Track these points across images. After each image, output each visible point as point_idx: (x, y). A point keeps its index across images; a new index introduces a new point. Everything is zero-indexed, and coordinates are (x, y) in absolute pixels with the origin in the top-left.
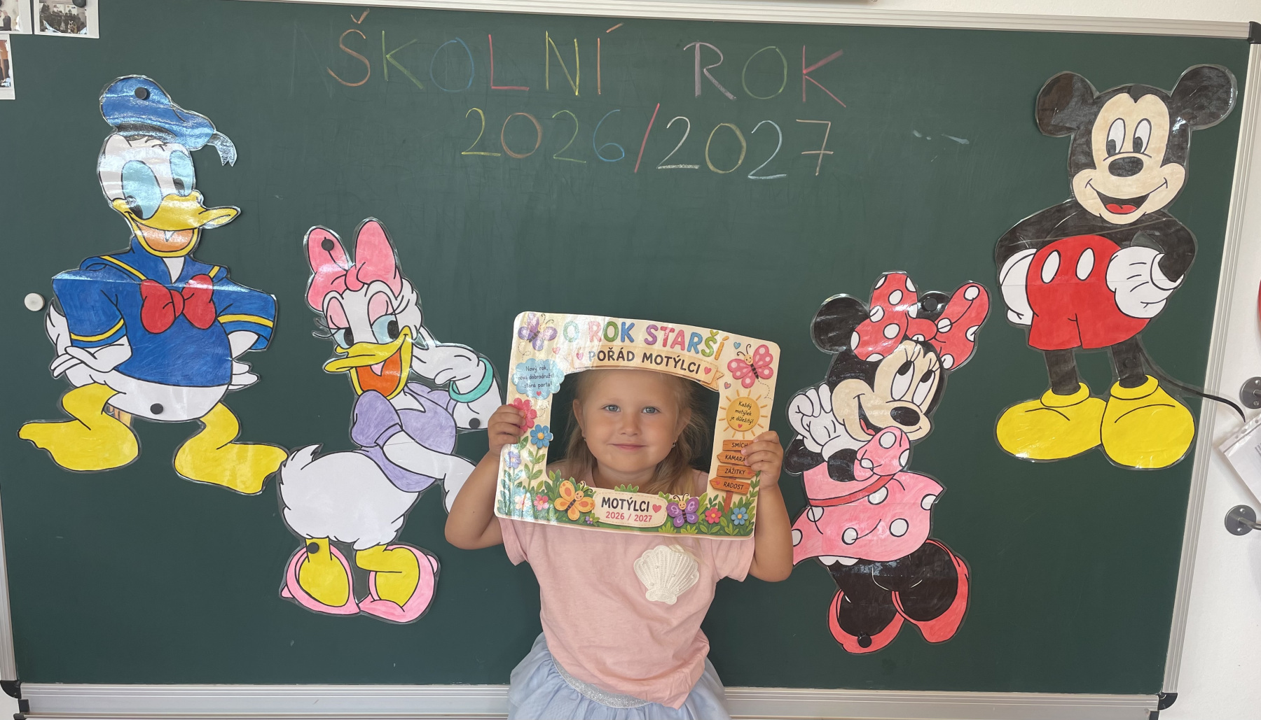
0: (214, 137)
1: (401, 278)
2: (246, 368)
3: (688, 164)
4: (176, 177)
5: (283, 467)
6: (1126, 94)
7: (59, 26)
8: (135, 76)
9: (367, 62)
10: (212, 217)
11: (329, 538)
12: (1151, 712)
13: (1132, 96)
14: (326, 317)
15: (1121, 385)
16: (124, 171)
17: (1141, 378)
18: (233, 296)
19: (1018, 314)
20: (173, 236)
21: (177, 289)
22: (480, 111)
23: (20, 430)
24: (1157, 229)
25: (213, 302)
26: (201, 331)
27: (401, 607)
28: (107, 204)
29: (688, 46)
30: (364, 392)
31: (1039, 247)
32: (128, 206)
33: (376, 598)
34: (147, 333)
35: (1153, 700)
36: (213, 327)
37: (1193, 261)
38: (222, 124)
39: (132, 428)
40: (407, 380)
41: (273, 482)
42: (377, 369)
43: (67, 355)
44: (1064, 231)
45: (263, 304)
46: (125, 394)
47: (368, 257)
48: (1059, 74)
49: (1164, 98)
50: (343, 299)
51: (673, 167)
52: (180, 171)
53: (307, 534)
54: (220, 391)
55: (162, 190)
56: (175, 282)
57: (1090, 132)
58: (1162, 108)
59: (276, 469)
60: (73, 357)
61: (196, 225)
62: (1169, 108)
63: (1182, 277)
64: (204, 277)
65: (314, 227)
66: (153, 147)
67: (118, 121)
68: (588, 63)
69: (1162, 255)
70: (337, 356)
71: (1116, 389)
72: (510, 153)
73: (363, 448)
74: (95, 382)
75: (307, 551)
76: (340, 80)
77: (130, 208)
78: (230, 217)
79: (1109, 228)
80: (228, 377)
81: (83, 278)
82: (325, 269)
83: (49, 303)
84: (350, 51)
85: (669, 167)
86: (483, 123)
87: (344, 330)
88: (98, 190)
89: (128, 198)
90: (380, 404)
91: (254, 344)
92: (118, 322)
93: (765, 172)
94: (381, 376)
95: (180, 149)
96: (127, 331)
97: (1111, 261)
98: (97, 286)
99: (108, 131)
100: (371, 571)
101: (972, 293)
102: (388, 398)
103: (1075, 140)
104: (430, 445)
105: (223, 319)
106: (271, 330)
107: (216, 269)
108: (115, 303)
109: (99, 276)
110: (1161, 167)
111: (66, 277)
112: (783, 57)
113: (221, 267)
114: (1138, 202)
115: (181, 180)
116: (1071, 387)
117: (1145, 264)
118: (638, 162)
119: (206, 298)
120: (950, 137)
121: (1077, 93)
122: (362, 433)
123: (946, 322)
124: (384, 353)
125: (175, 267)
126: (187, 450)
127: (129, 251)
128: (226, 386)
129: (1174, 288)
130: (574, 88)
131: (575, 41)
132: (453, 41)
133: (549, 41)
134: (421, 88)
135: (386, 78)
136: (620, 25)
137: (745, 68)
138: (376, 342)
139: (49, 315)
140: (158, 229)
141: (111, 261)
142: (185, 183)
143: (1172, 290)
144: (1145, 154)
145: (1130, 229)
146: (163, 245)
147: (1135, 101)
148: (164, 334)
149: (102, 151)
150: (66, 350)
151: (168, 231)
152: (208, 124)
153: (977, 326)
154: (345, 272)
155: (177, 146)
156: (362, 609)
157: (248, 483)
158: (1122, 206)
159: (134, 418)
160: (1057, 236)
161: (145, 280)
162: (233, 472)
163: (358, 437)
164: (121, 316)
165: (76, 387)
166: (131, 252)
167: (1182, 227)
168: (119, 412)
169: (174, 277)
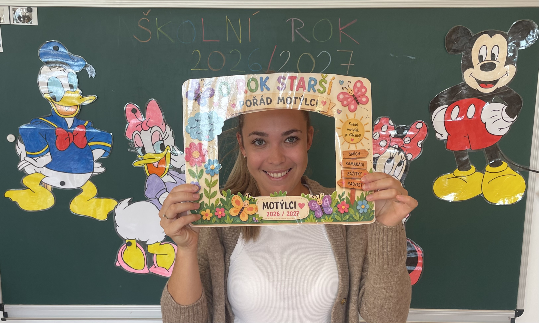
0: (86, 66)
1: (165, 125)
2: (100, 165)
3: (290, 71)
4: (70, 83)
5: (116, 208)
6: (487, 34)
8: (53, 41)
9: (150, 31)
10: (86, 100)
11: (136, 240)
12: (512, 319)
13: (489, 35)
14: (134, 143)
15: (490, 166)
16: (49, 82)
17: (500, 163)
18: (94, 134)
19: (441, 135)
20: (69, 109)
21: (71, 131)
22: (198, 51)
24: (504, 95)
25: (86, 137)
26: (81, 150)
27: (167, 270)
29: (289, 20)
30: (150, 175)
31: (449, 104)
32: (50, 96)
33: (156, 266)
34: (58, 151)
35: (512, 313)
36: (86, 148)
37: (521, 109)
38: (89, 60)
39: (52, 192)
40: (169, 169)
41: (111, 215)
42: (156, 164)
43: (25, 161)
44: (461, 97)
45: (106, 137)
46: (49, 177)
47: (151, 116)
48: (455, 27)
49: (504, 35)
50: (141, 134)
52: (72, 80)
53: (127, 238)
54: (89, 175)
55: (64, 89)
56: (70, 128)
57: (471, 52)
58: (503, 39)
59: (113, 209)
60: (27, 162)
61: (79, 104)
62: (507, 40)
63: (517, 116)
64: (82, 126)
65: (128, 103)
66: (60, 71)
67: (46, 60)
68: (245, 29)
69: (507, 106)
70: (138, 159)
71: (488, 168)
72: (212, 69)
73: (150, 199)
74: (36, 172)
75: (126, 245)
76: (139, 40)
77: (52, 97)
78: (93, 100)
79: (481, 95)
80: (92, 169)
81: (32, 127)
82: (132, 122)
83: (17, 138)
84: (142, 27)
86: (200, 56)
87: (141, 148)
89: (50, 93)
90: (157, 180)
91: (103, 155)
92: (46, 146)
94: (157, 167)
95: (72, 71)
96: (50, 150)
97: (483, 110)
98: (37, 131)
99: (42, 64)
100: (154, 254)
101: (419, 125)
102: (161, 177)
103: (464, 55)
105: (90, 144)
106: (111, 148)
107: (87, 122)
108: (45, 138)
109: (39, 127)
110: (504, 66)
111: (25, 127)
112: (331, 23)
113: (89, 121)
114: (495, 82)
115: (72, 85)
116: (467, 167)
117: (499, 110)
119: (83, 135)
120: (407, 56)
122: (149, 193)
123: (408, 139)
124: (159, 158)
125: (70, 122)
126: (76, 201)
127: (51, 115)
128: (91, 173)
129: (513, 121)
130: (239, 40)
131: (239, 19)
132: (186, 22)
133: (228, 20)
134: (173, 41)
135: (158, 38)
136: (259, 12)
137: (314, 29)
138: (155, 153)
139: (17, 144)
140: (63, 106)
141: (43, 120)
142: (74, 86)
143: (512, 122)
144: (497, 61)
145: (491, 95)
146: (65, 113)
147: (491, 37)
148: (65, 151)
149: (39, 73)
150: (24, 159)
151: (67, 106)
152: (83, 60)
153: (422, 141)
154: (142, 123)
155: (70, 70)
156: (150, 271)
157: (101, 216)
158: (487, 85)
159: (53, 188)
160: (457, 99)
161: (57, 128)
162: (95, 211)
163: (148, 195)
164: (47, 144)
165: (29, 175)
166: (52, 116)
167: (516, 94)
168: (46, 185)
169: (69, 126)
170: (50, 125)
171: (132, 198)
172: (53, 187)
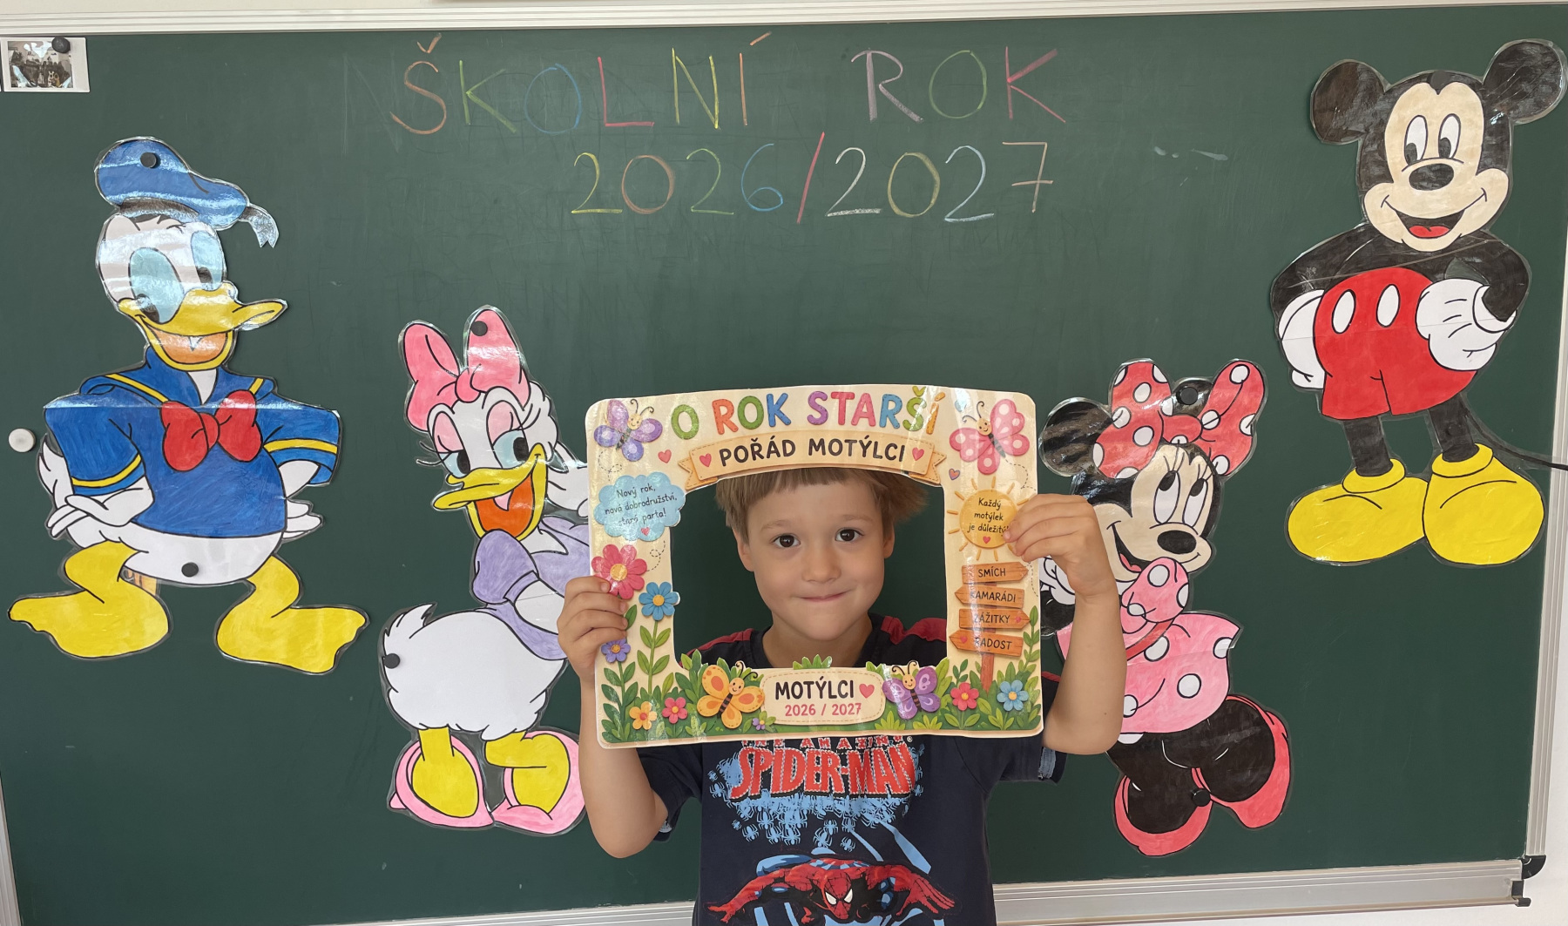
0: (247, 211)
1: (529, 383)
2: (305, 508)
3: (867, 208)
4: (200, 266)
6: (1426, 84)
7: (36, 76)
8: (139, 138)
9: (442, 102)
10: (252, 315)
11: (450, 727)
12: (1514, 882)
13: (1433, 86)
14: (433, 439)
15: (1445, 458)
16: (132, 263)
17: (1470, 449)
18: (285, 415)
19: (1306, 375)
20: (200, 343)
21: (209, 412)
22: (592, 156)
23: (10, 609)
24: (1478, 255)
25: (257, 425)
26: (242, 465)
27: (547, 814)
28: (112, 305)
29: (858, 55)
30: (487, 532)
31: (1328, 286)
32: (138, 308)
33: (514, 803)
34: (172, 471)
35: (1515, 867)
36: (259, 457)
37: (1527, 293)
38: (258, 193)
39: (159, 598)
40: (542, 515)
41: (347, 656)
42: (502, 502)
43: (68, 507)
44: (1359, 265)
45: (323, 423)
46: (147, 552)
48: (1336, 65)
49: (1474, 86)
50: (454, 413)
51: (847, 212)
52: (204, 257)
53: (421, 724)
54: (272, 541)
55: (183, 284)
56: (205, 403)
57: (1382, 136)
58: (1474, 98)
59: (351, 638)
60: (77, 509)
61: (230, 327)
62: (1482, 98)
63: (1514, 314)
64: (243, 394)
66: (168, 229)
67: (121, 197)
68: (728, 85)
69: (1486, 288)
70: (450, 488)
71: (1439, 465)
72: (634, 208)
73: (489, 607)
74: (107, 540)
76: (408, 127)
77: (144, 311)
78: (274, 314)
79: (1416, 258)
80: (281, 522)
81: (85, 405)
84: (419, 89)
85: (842, 213)
86: (598, 172)
87: (457, 455)
88: (100, 288)
89: (139, 296)
90: (509, 548)
91: (312, 479)
92: (134, 460)
93: (967, 211)
94: (508, 511)
95: (204, 229)
96: (146, 471)
97: (1420, 299)
98: (103, 413)
99: (108, 211)
100: (505, 768)
102: (519, 539)
103: (1364, 146)
105: (270, 447)
106: (335, 457)
108: (129, 435)
109: (108, 401)
110: (1477, 174)
111: (64, 404)
112: (980, 63)
113: (264, 379)
114: (1451, 221)
115: (207, 271)
116: (1380, 465)
117: (1465, 300)
118: (802, 209)
119: (250, 419)
120: (1202, 153)
121: (1362, 87)
122: (486, 587)
123: (1213, 415)
124: (511, 481)
125: (205, 382)
126: (234, 620)
127: (144, 366)
128: (280, 535)
129: (1504, 330)
130: (713, 119)
131: (710, 58)
132: (552, 69)
133: (676, 60)
134: (514, 131)
135: (468, 121)
136: (767, 34)
137: (932, 82)
138: (499, 466)
139: (42, 455)
140: (181, 335)
141: (121, 381)
142: (211, 273)
143: (1502, 333)
144: (1456, 160)
145: (1443, 258)
146: (187, 356)
147: (1438, 94)
148: (194, 472)
149: (101, 237)
150: (66, 500)
151: (193, 336)
152: (238, 193)
153: (1253, 415)
154: (455, 379)
155: (198, 226)
156: (496, 820)
157: (316, 661)
158: (1430, 228)
159: (162, 585)
160: (1349, 272)
161: (165, 403)
162: (295, 647)
163: (481, 592)
164: (136, 452)
165: (83, 548)
166: (147, 366)
167: (1510, 250)
168: (140, 577)
169: (205, 396)
170: (144, 394)
172: (160, 581)
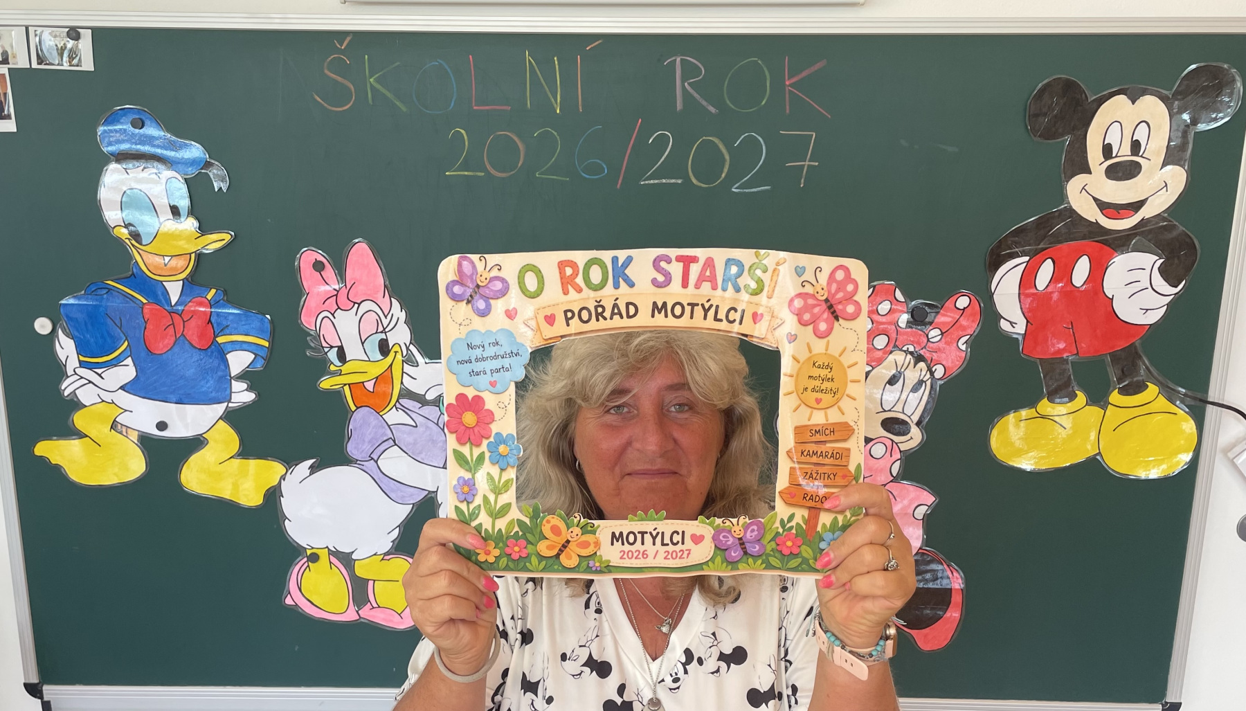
0: (208, 165)
1: (390, 297)
2: (245, 386)
3: (671, 178)
4: (172, 204)
5: (282, 481)
6: (1123, 96)
8: (129, 106)
9: (351, 87)
10: (208, 242)
11: (329, 549)
13: (1129, 98)
14: (319, 336)
15: (1120, 392)
16: (124, 199)
18: (230, 317)
19: (1011, 323)
20: (170, 261)
21: (176, 312)
22: (463, 131)
25: (211, 324)
26: (200, 352)
27: (399, 615)
29: (670, 60)
30: (358, 408)
31: (1032, 254)
32: (126, 233)
33: (375, 605)
34: (150, 354)
35: (1156, 709)
36: (212, 347)
37: (1195, 266)
38: (215, 150)
39: (139, 445)
40: (399, 397)
41: (273, 495)
42: (370, 386)
43: (76, 376)
44: (1058, 239)
45: (259, 324)
46: (131, 412)
47: (358, 277)
48: (1051, 79)
49: (1163, 99)
51: (656, 181)
52: (175, 197)
53: (307, 545)
54: (220, 409)
55: (160, 217)
56: (175, 305)
57: (1085, 136)
58: (1162, 108)
59: (276, 483)
60: (82, 378)
61: (193, 250)
62: (1169, 109)
63: (1184, 282)
64: (201, 299)
66: (149, 174)
67: (116, 149)
68: (568, 82)
69: (1162, 260)
70: (331, 374)
71: (1115, 397)
72: (493, 172)
73: (358, 462)
74: (103, 401)
75: (308, 561)
76: (326, 105)
77: (131, 235)
78: (224, 242)
79: (1106, 235)
80: (227, 395)
81: (89, 302)
82: (317, 289)
84: (335, 76)
85: (652, 182)
86: (467, 143)
87: (337, 349)
89: (128, 225)
90: (374, 420)
91: (250, 365)
92: (123, 344)
93: (749, 185)
94: (373, 392)
95: (176, 177)
96: (131, 352)
97: (1107, 267)
98: (101, 309)
99: (105, 159)
100: (369, 580)
101: (963, 302)
102: (381, 414)
103: (1069, 144)
104: (423, 459)
105: (220, 340)
106: (268, 349)
107: (213, 291)
108: (119, 325)
109: (103, 299)
110: (1161, 168)
111: (72, 301)
112: (765, 69)
113: (217, 290)
114: (1137, 206)
115: (177, 207)
116: (1067, 395)
117: (1144, 269)
118: (621, 178)
119: (206, 318)
120: (939, 145)
122: (356, 447)
123: (937, 332)
124: (376, 371)
125: (174, 290)
126: (192, 464)
127: (131, 275)
128: (226, 404)
129: (1175, 294)
130: (555, 105)
131: (555, 58)
132: (433, 63)
133: (529, 60)
134: (404, 109)
135: (370, 101)
136: (600, 41)
137: (726, 83)
138: (368, 359)
139: (57, 336)
140: (157, 255)
141: (114, 286)
142: (180, 210)
143: (1173, 296)
144: (1144, 157)
145: (1128, 235)
146: (161, 269)
147: (1133, 103)
148: (166, 355)
149: (102, 180)
150: (74, 371)
151: (166, 256)
152: (200, 150)
153: (968, 337)
154: (336, 293)
155: (170, 173)
156: (362, 616)
157: (250, 496)
158: (1120, 211)
159: (142, 436)
160: (1049, 244)
161: (145, 303)
162: (236, 486)
163: (353, 452)
164: (125, 338)
165: (86, 406)
166: (132, 277)
167: (1184, 231)
168: (127, 430)
169: (174, 300)
170: (130, 297)
171: (318, 459)
172: (140, 433)
